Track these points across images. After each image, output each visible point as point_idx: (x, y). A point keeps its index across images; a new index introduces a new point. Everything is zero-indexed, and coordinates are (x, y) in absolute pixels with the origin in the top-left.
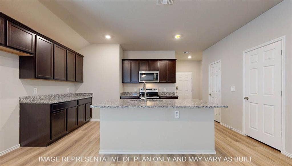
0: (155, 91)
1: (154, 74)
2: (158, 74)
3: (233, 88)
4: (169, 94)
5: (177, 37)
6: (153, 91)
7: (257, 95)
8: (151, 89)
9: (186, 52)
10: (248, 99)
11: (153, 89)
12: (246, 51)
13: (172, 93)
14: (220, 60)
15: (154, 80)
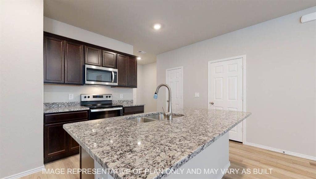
0: (109, 99)
1: (111, 72)
2: (117, 73)
3: (197, 95)
4: (126, 102)
5: (157, 27)
6: (104, 99)
7: (221, 100)
8: (101, 97)
9: (142, 52)
10: (213, 104)
11: (104, 97)
12: (211, 62)
13: (130, 101)
14: (182, 67)
15: (111, 82)
